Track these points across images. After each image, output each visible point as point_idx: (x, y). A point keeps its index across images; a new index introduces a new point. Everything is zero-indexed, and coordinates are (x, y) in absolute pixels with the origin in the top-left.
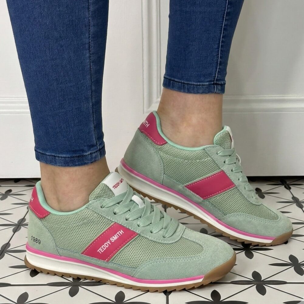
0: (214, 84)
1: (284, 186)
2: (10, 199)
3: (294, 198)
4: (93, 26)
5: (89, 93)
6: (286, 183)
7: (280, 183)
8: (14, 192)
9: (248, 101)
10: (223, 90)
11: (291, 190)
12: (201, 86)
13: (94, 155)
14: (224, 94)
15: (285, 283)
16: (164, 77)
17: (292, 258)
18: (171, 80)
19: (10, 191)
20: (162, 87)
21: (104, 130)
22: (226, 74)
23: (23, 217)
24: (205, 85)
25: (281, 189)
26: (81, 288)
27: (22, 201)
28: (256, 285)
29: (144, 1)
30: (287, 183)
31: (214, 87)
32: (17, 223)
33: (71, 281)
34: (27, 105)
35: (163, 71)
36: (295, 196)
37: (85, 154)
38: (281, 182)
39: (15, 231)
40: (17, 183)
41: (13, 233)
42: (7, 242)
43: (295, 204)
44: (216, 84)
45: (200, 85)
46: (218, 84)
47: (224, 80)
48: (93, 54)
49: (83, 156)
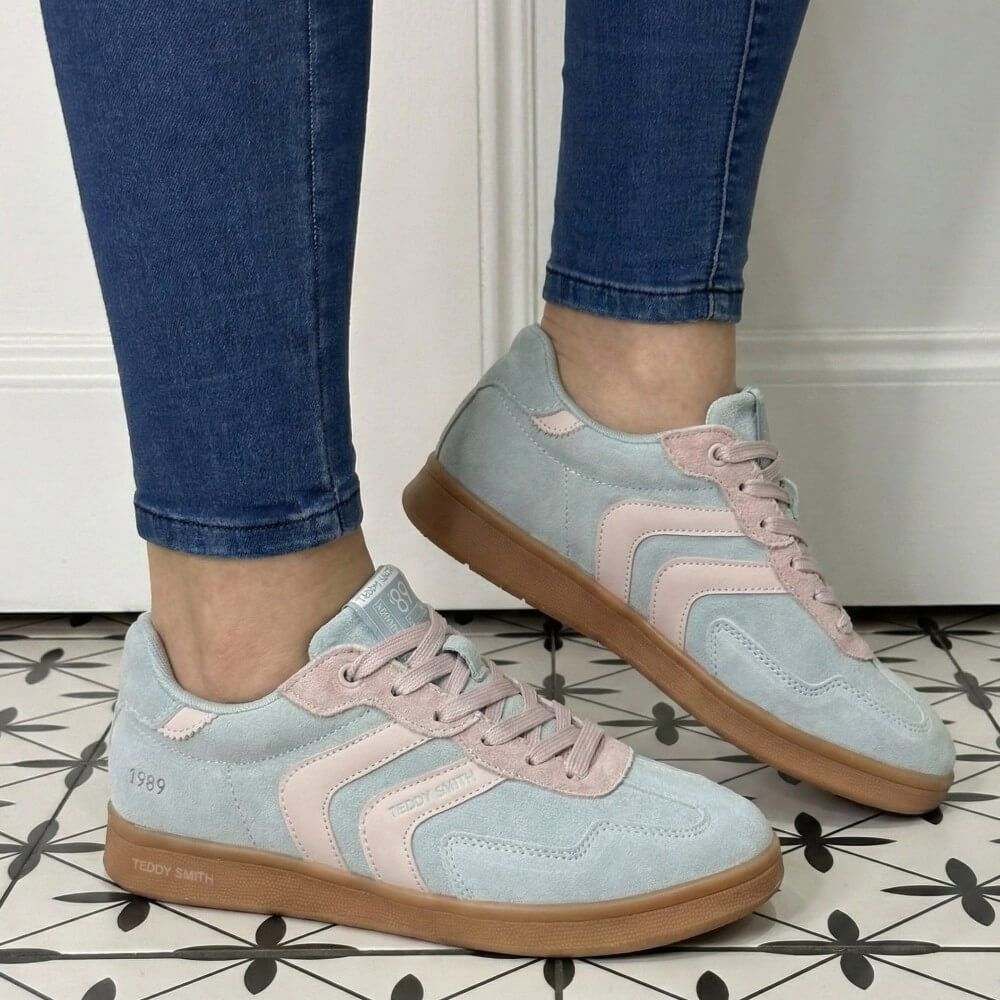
0: (706, 291)
1: (928, 638)
2: (58, 681)
3: (961, 675)
4: (321, 104)
5: (309, 321)
6: (936, 627)
7: (917, 627)
8: (68, 658)
9: (816, 348)
10: (735, 312)
11: (952, 651)
12: (666, 298)
13: (323, 521)
14: (737, 325)
15: (932, 948)
16: (548, 269)
17: (956, 868)
18: (569, 278)
19: (58, 653)
20: (542, 303)
21: (357, 440)
22: (745, 257)
23: (98, 739)
24: (679, 294)
25: (920, 647)
26: (282, 964)
27: (97, 686)
28: (840, 957)
29: (482, 5)
30: (941, 627)
31: (708, 299)
32: (79, 756)
33: (251, 944)
34: (112, 359)
35: (546, 251)
36: (965, 669)
37: (294, 517)
38: (921, 625)
39: (73, 783)
40: (78, 628)
41: (66, 790)
42: (49, 818)
43: (965, 697)
44: (714, 291)
45: (662, 295)
46: (720, 291)
47: (738, 279)
48: (320, 193)
49: (289, 522)
